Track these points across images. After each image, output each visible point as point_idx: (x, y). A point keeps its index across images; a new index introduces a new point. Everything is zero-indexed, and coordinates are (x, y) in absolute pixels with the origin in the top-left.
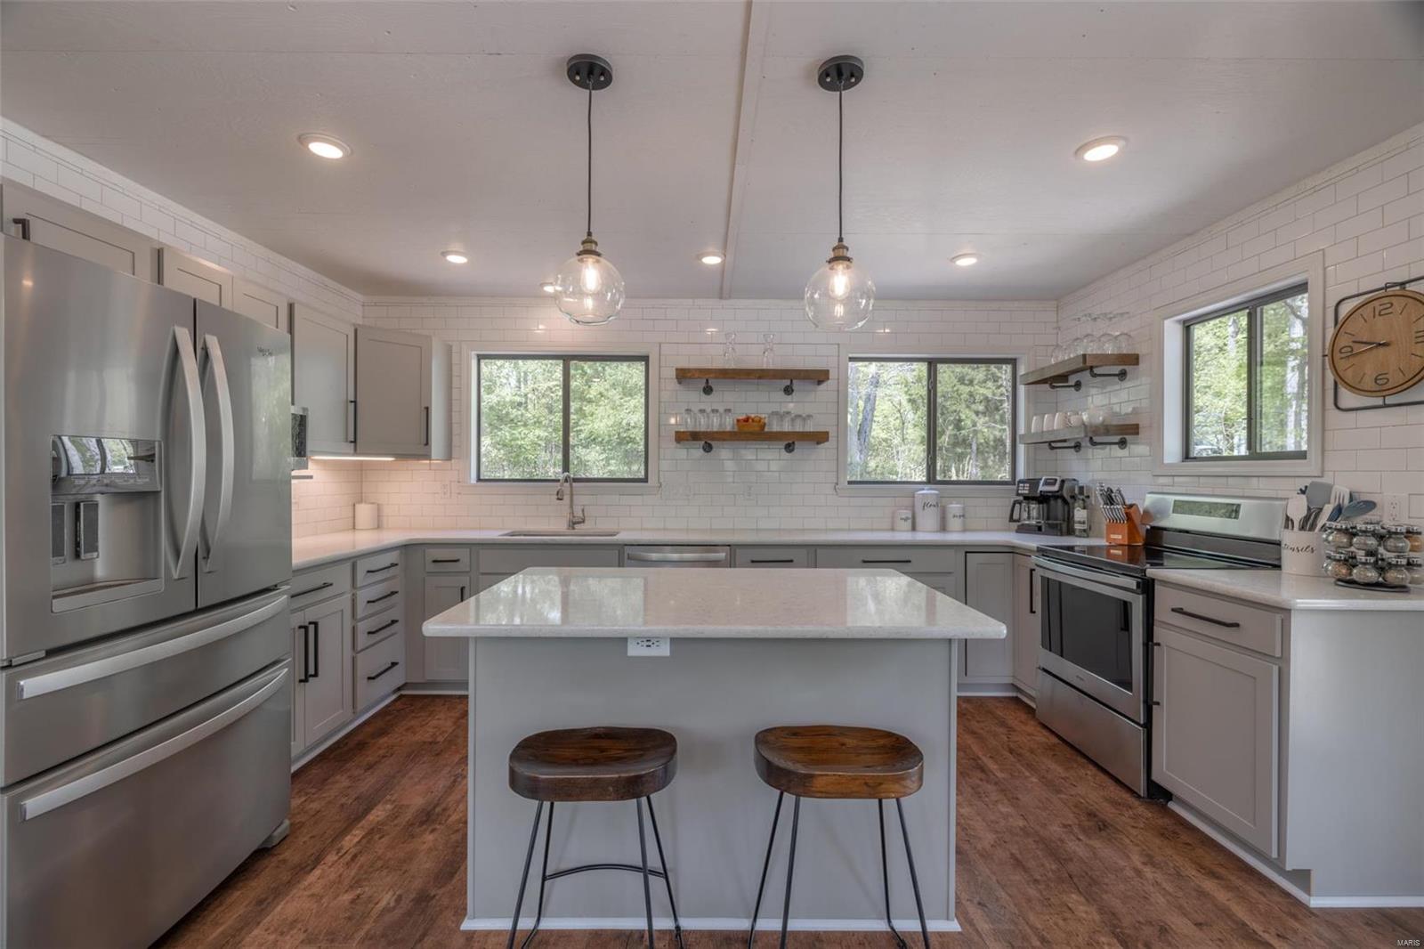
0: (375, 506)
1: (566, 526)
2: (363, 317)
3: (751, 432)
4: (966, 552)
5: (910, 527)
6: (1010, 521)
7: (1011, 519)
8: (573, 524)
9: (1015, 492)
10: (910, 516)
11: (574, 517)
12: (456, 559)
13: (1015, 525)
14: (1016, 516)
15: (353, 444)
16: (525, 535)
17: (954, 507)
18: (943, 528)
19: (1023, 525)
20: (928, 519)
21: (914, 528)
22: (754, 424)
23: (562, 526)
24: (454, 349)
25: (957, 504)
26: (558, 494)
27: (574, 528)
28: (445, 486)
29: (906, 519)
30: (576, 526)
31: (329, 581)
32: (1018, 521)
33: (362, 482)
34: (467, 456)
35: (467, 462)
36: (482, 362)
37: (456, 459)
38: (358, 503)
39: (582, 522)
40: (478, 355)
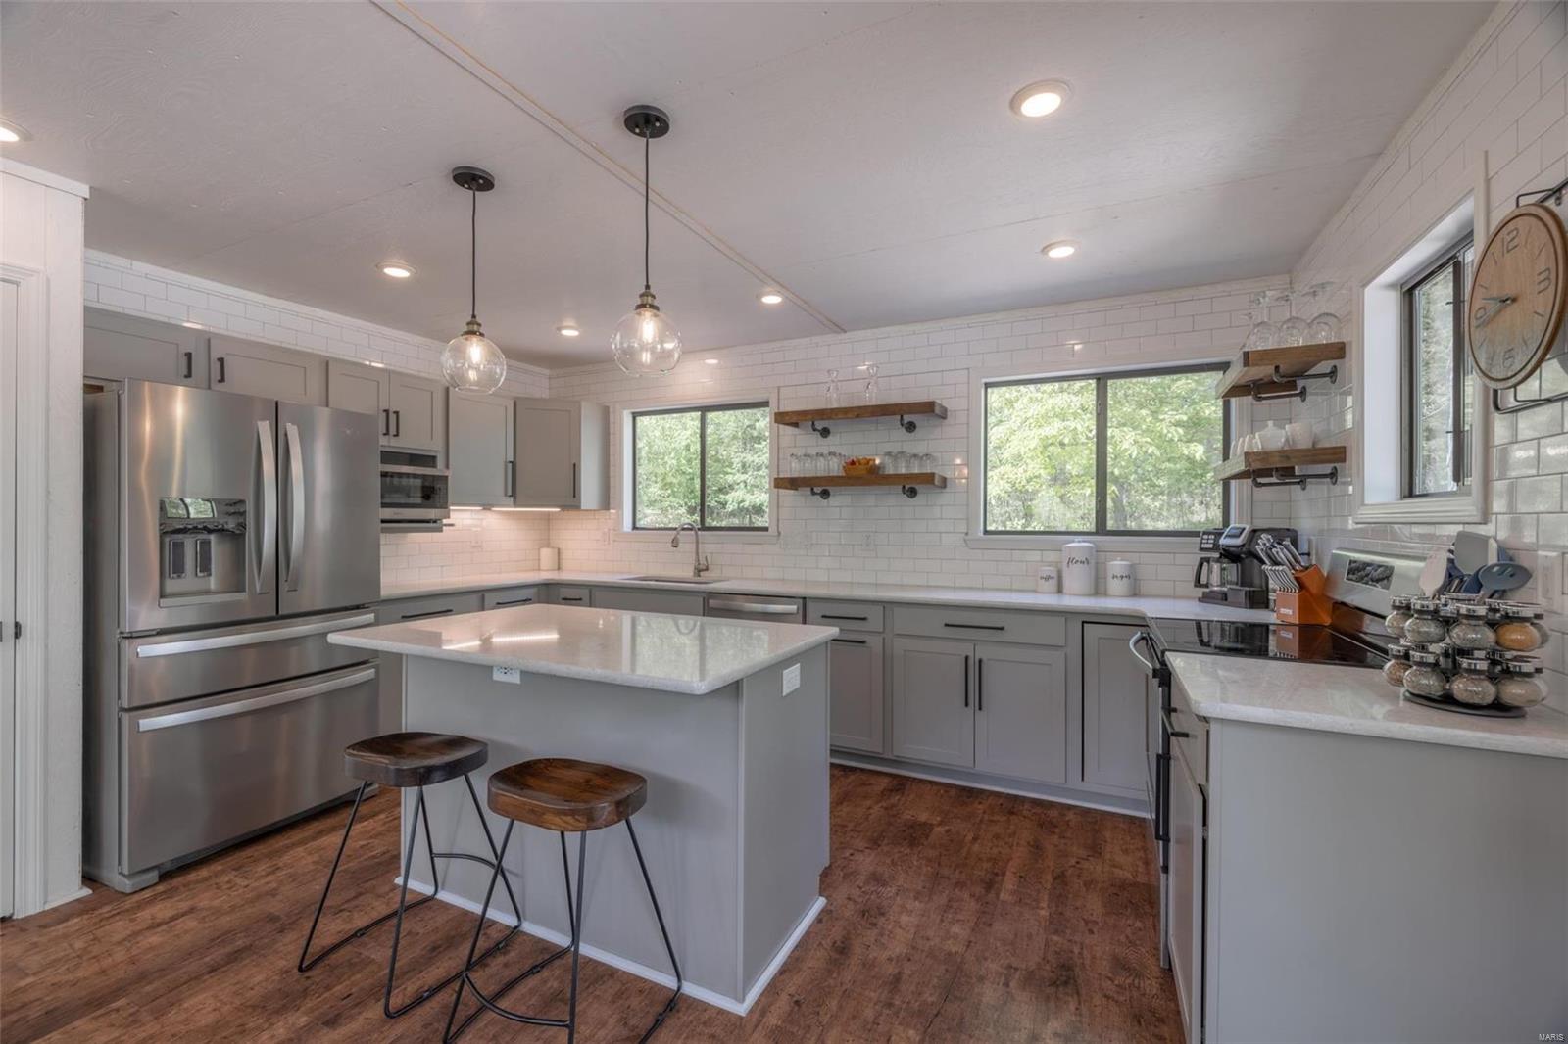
0: (556, 551)
1: (692, 574)
2: (550, 388)
3: (862, 476)
4: (1083, 622)
5: (1055, 589)
6: (1195, 586)
7: (1198, 582)
8: (698, 571)
9: (1198, 546)
10: (1055, 574)
11: (699, 564)
12: (578, 598)
13: (1199, 592)
14: (1203, 580)
15: (512, 498)
16: (656, 580)
17: (1117, 565)
18: (1098, 590)
19: (1212, 592)
20: (1076, 577)
21: (1060, 590)
22: (862, 467)
23: (688, 572)
24: (611, 410)
25: (1122, 560)
26: (673, 542)
27: (699, 576)
28: (603, 533)
29: (1047, 578)
30: (702, 573)
31: (450, 608)
32: (1207, 586)
33: (549, 529)
34: (620, 507)
35: (620, 512)
36: (638, 419)
37: (614, 509)
38: (542, 547)
39: (707, 569)
40: (633, 413)
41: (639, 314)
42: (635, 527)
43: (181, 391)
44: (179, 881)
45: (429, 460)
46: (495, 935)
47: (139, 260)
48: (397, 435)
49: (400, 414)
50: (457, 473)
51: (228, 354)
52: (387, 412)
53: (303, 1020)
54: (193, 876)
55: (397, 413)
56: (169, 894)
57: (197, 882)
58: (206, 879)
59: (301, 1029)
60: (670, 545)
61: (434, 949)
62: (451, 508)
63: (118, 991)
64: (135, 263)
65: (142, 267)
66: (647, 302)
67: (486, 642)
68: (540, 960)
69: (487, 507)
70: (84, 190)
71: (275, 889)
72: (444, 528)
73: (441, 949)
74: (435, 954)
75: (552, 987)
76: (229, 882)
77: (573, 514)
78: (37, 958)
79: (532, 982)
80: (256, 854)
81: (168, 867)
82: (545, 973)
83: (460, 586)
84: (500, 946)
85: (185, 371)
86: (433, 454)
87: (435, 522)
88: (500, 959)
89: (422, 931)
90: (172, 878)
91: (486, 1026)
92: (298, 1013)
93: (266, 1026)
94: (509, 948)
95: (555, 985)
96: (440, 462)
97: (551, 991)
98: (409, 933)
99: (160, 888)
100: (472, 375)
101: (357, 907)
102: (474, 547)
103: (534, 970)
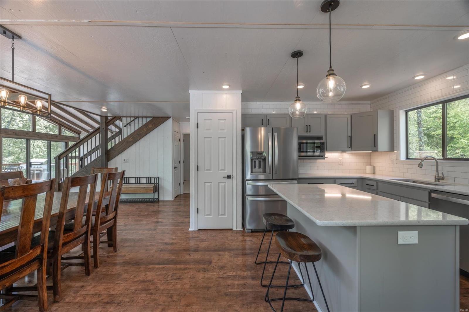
0: (373, 167)
1: (434, 181)
2: (370, 108)
8: (438, 179)
11: (439, 176)
12: (372, 184)
15: (351, 148)
23: (432, 180)
24: (394, 111)
27: (439, 181)
28: (392, 161)
30: (440, 181)
33: (370, 159)
34: (399, 150)
35: (399, 152)
36: (409, 113)
37: (396, 151)
38: (367, 165)
39: (443, 179)
40: (406, 111)
41: (327, 79)
42: (407, 158)
43: (263, 128)
44: (254, 234)
45: (320, 138)
46: (297, 283)
47: (258, 102)
48: (310, 132)
49: (311, 126)
50: (329, 141)
51: (270, 118)
52: (307, 125)
53: (249, 274)
54: (256, 234)
55: (310, 125)
56: (251, 236)
57: (256, 236)
58: (257, 236)
59: (248, 276)
60: (418, 166)
61: (281, 276)
62: (326, 152)
63: (233, 250)
64: (257, 102)
65: (258, 103)
66: (331, 73)
67: (344, 195)
68: (302, 298)
69: (343, 151)
70: (241, 92)
71: (265, 244)
72: (325, 158)
73: (283, 277)
74: (281, 278)
75: (299, 308)
76: (260, 238)
77: (377, 153)
78: (230, 238)
79: (296, 302)
80: (268, 234)
81: (253, 230)
82: (301, 303)
83: (327, 176)
84: (295, 286)
85: (262, 124)
86: (322, 136)
87: (322, 156)
88: (293, 290)
89: (282, 270)
90: (253, 233)
91: (277, 304)
92: (250, 272)
93: (244, 271)
94: (297, 289)
95: (301, 308)
96: (324, 138)
97: (299, 309)
98: (279, 269)
99: (251, 234)
100: (298, 113)
101: (275, 256)
102: (339, 164)
103: (299, 300)
